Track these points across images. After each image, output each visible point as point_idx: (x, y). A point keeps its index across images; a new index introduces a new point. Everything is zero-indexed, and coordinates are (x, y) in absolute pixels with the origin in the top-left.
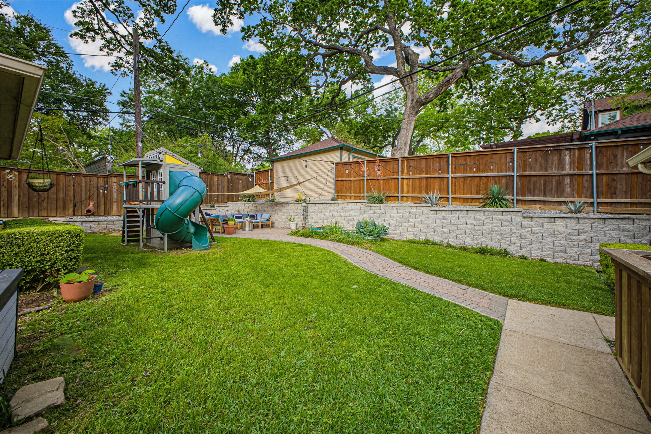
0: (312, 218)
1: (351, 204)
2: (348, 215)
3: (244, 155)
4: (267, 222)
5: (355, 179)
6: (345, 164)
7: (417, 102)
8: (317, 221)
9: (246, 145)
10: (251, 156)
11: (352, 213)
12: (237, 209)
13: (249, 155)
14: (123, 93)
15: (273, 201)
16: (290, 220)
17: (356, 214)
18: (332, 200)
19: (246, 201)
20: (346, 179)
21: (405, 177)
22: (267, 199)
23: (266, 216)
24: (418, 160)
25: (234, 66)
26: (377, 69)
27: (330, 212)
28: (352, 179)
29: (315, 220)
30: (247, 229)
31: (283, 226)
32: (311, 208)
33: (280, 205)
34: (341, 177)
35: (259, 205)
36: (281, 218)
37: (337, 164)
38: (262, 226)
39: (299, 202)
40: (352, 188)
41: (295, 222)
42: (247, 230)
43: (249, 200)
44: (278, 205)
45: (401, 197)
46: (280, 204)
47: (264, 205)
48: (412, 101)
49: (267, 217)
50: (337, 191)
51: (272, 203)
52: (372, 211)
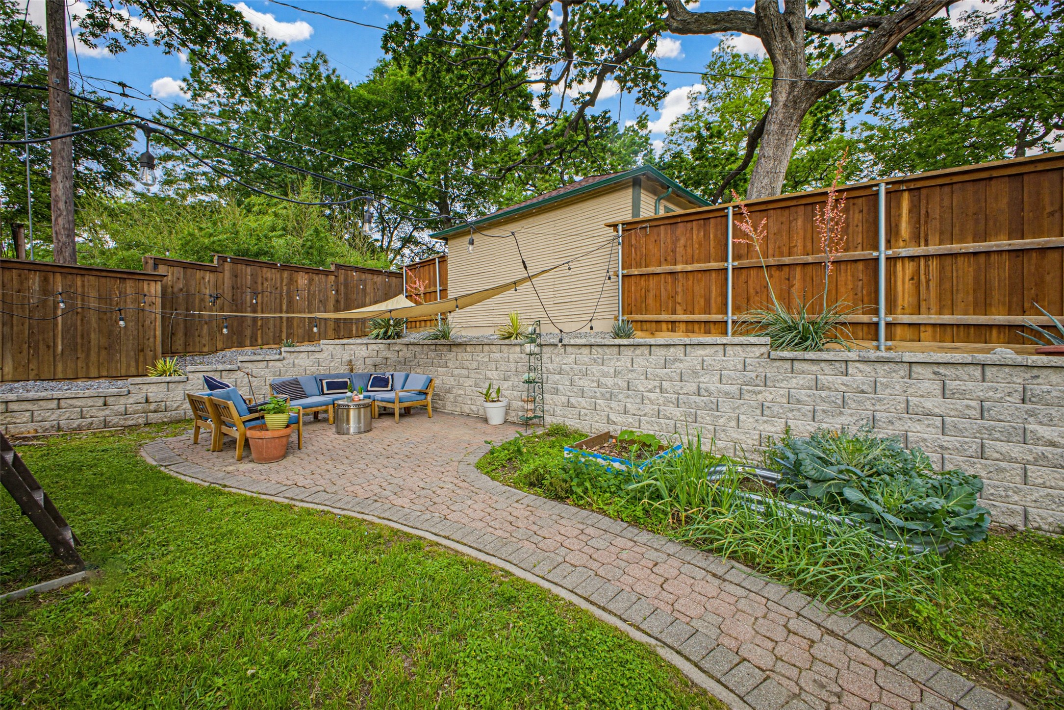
0: (556, 392)
1: (700, 352)
2: (692, 387)
3: (403, 246)
4: (418, 401)
5: (689, 268)
6: (655, 223)
7: (809, 84)
8: (573, 400)
9: (407, 228)
10: (417, 249)
11: (710, 382)
12: (346, 358)
13: (412, 247)
14: (158, 117)
15: (445, 336)
16: (487, 396)
17: (726, 388)
18: (617, 335)
19: (377, 337)
20: (658, 270)
21: (904, 252)
22: (430, 331)
23: (417, 382)
24: (970, 187)
25: (379, 65)
26: (697, 21)
27: (616, 374)
28: (679, 268)
29: (564, 399)
30: (353, 427)
31: (466, 409)
32: (552, 360)
33: (460, 349)
34: (638, 266)
35: (405, 349)
36: (461, 386)
37: (629, 227)
38: (407, 412)
39: (513, 340)
40: (679, 299)
41: (504, 403)
42: (352, 431)
43: (386, 332)
44: (454, 349)
45: (888, 324)
46: (460, 345)
47: (418, 349)
48: (793, 85)
49: (419, 387)
50: (628, 308)
51: (443, 341)
52: (801, 380)
